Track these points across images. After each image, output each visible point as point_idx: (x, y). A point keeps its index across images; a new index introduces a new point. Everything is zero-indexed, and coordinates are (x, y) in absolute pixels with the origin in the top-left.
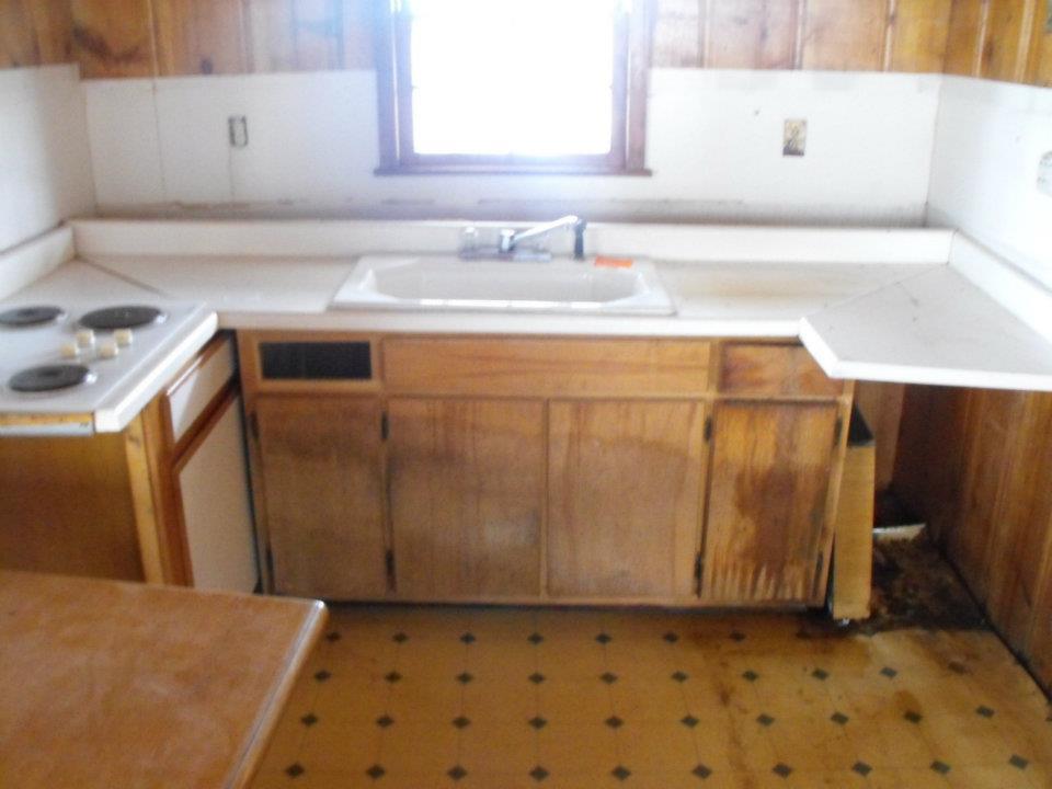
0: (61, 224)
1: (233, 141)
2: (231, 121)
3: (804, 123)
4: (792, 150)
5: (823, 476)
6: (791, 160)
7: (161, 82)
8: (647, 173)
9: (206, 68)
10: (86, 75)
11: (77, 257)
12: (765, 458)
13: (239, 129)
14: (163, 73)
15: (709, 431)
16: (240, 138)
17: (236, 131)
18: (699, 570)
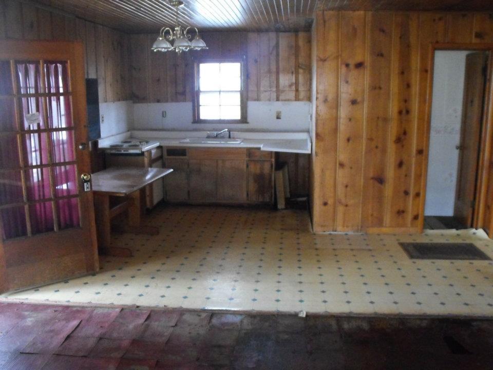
0: (128, 131)
1: (163, 116)
2: (163, 112)
3: (281, 112)
4: (278, 118)
5: (270, 176)
6: (278, 120)
7: (149, 104)
8: (248, 123)
9: (158, 101)
10: (134, 102)
11: (131, 137)
12: (258, 171)
13: (164, 113)
14: (150, 102)
15: (247, 166)
16: (164, 116)
17: (164, 114)
18: (248, 195)
